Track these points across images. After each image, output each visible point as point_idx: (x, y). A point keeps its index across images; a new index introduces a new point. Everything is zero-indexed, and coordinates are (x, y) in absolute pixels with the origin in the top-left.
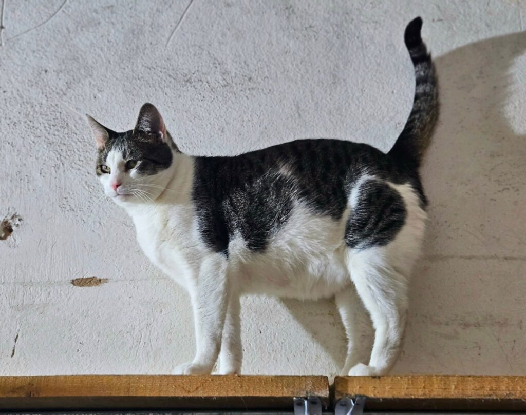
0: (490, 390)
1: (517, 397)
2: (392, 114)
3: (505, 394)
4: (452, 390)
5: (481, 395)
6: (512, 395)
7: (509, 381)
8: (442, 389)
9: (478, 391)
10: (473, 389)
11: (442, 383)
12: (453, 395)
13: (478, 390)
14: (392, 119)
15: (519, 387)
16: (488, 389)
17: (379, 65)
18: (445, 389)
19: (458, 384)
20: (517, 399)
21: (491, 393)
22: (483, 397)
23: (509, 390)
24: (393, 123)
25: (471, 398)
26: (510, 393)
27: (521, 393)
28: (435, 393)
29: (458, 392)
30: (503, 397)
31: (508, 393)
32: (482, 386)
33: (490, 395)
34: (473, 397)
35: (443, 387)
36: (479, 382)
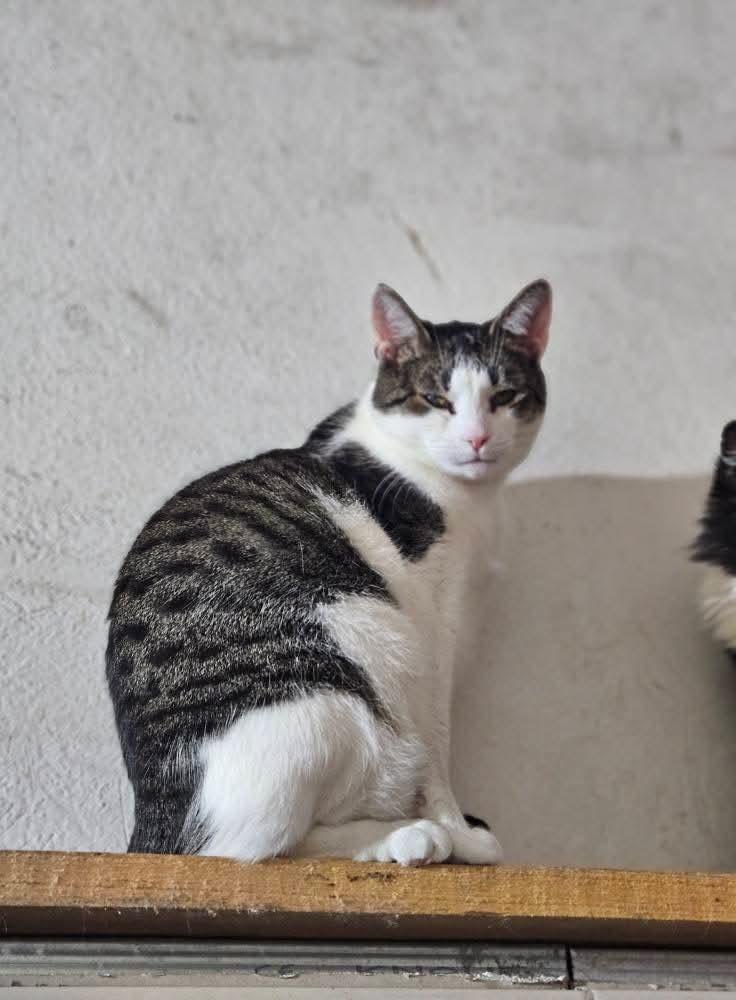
0: (139, 888)
1: (198, 907)
2: (63, 287)
3: (171, 898)
4: (52, 886)
5: (118, 900)
6: (188, 899)
7: (186, 868)
8: (29, 884)
9: (111, 891)
10: (100, 885)
11: (31, 869)
12: (50, 899)
13: (113, 887)
14: (61, 296)
15: (205, 883)
16: (135, 886)
17: (50, 182)
18: (35, 883)
19: (67, 873)
20: (195, 911)
21: (140, 894)
22: (120, 905)
23: (181, 889)
24: (61, 305)
25: (91, 905)
26: (182, 896)
27: (207, 895)
28: (9, 893)
29: (65, 892)
30: (165, 905)
31: (178, 894)
32: (122, 877)
33: (137, 900)
34: (96, 905)
35: (31, 880)
36: (117, 869)
